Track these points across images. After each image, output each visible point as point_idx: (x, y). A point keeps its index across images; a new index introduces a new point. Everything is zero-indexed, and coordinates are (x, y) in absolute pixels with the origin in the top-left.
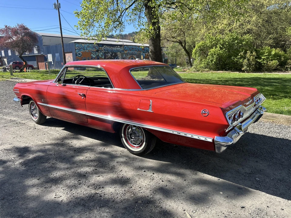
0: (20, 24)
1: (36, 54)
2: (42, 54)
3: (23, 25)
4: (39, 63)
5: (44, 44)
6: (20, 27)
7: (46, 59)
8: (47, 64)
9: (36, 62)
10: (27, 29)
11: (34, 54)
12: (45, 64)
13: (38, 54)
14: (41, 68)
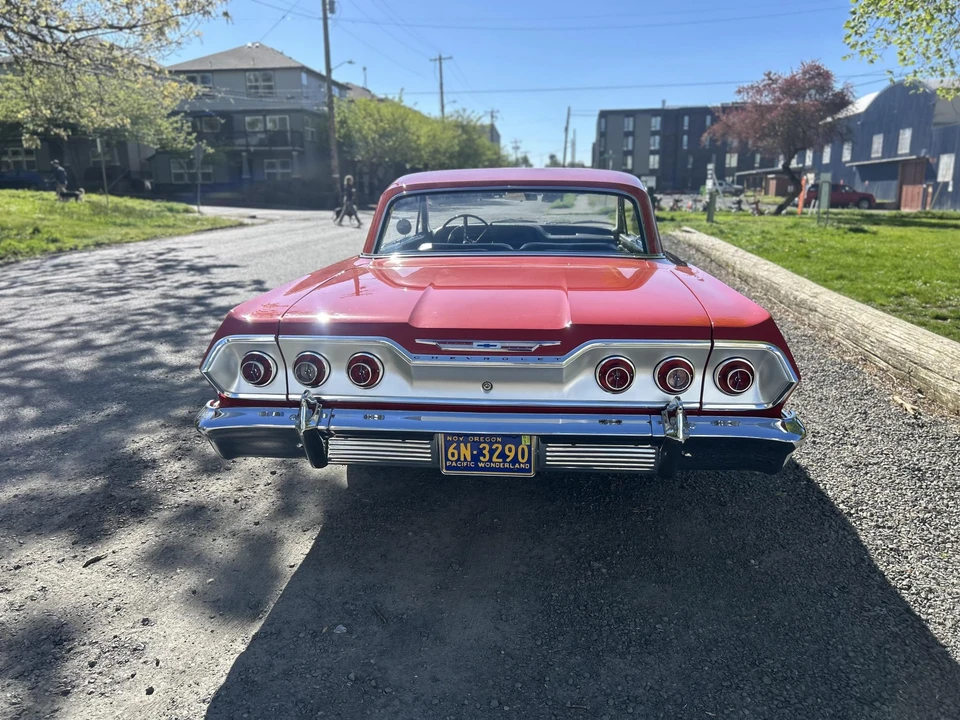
0: (808, 61)
1: (902, 155)
2: (922, 154)
3: (817, 64)
4: (905, 188)
5: (935, 120)
6: (804, 73)
7: (930, 173)
8: (930, 190)
9: (894, 184)
10: (826, 76)
11: (896, 155)
12: (925, 190)
13: (911, 154)
14: (905, 206)
